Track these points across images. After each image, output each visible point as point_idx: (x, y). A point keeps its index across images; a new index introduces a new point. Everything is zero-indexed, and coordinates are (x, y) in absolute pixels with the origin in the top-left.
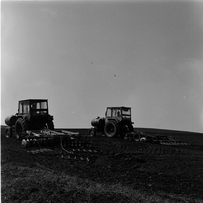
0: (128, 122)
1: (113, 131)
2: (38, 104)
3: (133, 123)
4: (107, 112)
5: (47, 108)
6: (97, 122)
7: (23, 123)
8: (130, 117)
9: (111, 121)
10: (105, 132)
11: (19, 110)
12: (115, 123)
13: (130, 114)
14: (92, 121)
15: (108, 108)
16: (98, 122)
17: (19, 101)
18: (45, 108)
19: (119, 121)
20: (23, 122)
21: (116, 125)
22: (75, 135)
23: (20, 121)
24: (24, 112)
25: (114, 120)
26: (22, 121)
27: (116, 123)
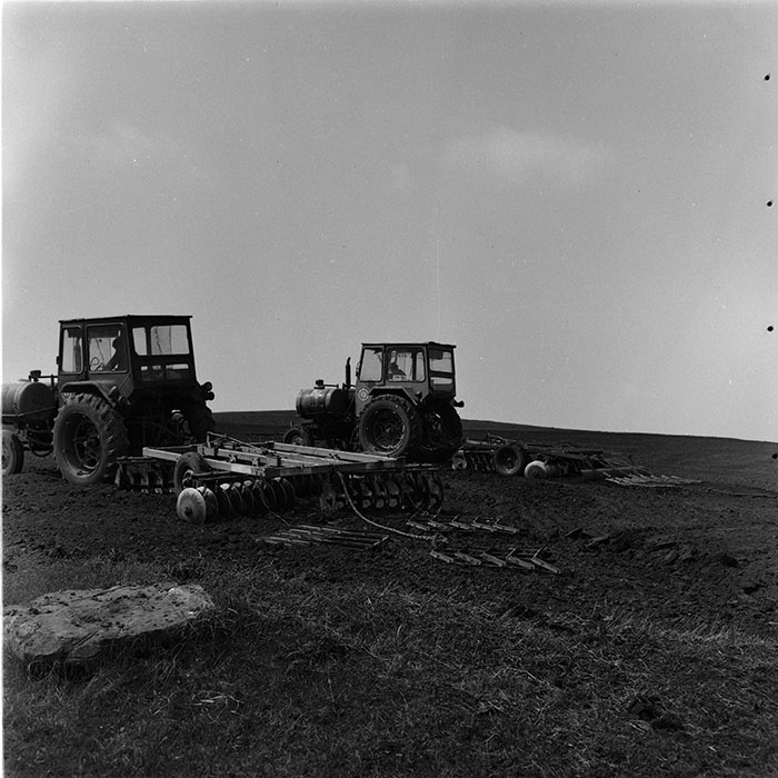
0: (443, 400)
1: (394, 438)
2: (139, 335)
3: (461, 404)
4: (361, 362)
5: (188, 352)
6: (321, 401)
7: (104, 417)
8: (449, 381)
9: (387, 398)
10: (361, 439)
11: (60, 360)
12: (404, 404)
13: (450, 371)
14: (301, 399)
15: (366, 346)
16: (327, 403)
17: (61, 322)
18: (174, 353)
19: (420, 396)
20: (104, 409)
21: (409, 414)
22: (386, 465)
23: (88, 408)
24: (93, 368)
25: (400, 392)
26: (98, 407)
27: (407, 404)
